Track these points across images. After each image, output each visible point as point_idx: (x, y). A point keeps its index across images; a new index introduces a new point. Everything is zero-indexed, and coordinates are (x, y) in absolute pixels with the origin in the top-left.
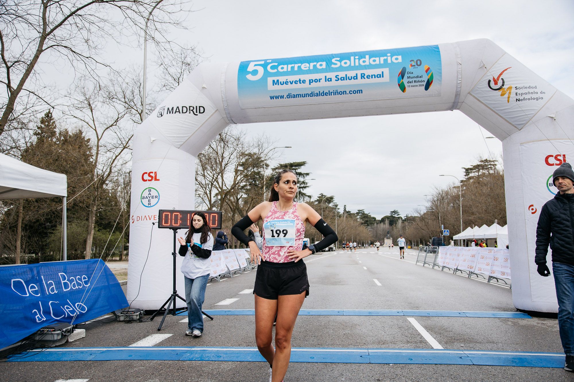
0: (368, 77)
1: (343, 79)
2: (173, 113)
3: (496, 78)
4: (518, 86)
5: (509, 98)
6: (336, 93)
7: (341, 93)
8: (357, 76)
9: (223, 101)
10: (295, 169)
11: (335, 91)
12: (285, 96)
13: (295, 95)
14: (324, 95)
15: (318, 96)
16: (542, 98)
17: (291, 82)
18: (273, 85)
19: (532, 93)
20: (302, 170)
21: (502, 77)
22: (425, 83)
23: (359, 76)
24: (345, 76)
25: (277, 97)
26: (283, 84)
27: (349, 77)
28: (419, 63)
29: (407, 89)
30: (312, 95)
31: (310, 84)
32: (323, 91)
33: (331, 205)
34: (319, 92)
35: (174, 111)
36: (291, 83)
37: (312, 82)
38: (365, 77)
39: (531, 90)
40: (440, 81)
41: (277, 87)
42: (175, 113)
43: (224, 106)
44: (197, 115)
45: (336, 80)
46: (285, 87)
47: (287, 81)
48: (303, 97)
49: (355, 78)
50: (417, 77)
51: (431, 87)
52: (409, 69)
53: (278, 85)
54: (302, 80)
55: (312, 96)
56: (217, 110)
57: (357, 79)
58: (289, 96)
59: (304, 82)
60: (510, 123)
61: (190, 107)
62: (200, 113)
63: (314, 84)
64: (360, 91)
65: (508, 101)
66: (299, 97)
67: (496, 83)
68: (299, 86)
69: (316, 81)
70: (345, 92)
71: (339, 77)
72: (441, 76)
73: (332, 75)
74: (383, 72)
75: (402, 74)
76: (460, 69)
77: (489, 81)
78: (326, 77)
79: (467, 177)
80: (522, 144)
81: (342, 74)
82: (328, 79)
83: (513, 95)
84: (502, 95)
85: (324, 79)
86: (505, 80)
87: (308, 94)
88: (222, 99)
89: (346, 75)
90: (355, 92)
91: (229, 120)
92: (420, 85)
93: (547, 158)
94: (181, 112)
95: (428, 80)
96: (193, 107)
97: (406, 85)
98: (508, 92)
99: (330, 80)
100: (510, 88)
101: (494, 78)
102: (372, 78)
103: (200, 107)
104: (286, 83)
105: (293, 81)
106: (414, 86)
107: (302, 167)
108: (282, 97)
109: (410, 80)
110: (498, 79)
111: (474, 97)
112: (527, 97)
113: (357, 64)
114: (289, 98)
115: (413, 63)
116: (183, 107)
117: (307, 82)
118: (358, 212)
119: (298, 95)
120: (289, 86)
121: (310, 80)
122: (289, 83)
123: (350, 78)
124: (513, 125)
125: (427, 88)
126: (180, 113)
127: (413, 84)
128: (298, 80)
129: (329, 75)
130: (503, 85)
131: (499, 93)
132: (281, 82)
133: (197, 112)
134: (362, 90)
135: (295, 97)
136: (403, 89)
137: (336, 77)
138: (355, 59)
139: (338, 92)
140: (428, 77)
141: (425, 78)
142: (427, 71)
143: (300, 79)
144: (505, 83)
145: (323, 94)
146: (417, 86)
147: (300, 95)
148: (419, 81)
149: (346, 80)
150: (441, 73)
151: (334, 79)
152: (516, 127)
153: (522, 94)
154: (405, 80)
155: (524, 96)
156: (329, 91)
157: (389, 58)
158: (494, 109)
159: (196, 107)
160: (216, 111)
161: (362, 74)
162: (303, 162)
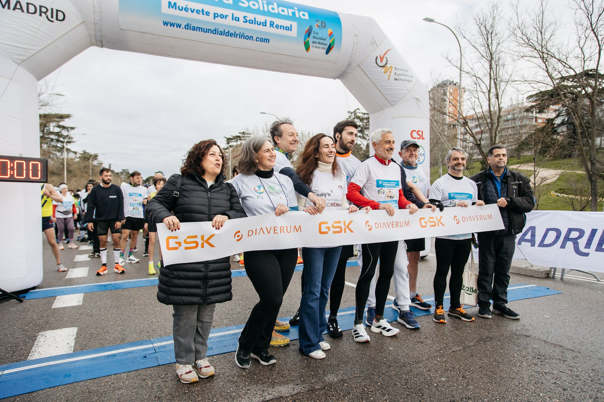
0: (277, 26)
1: (251, 22)
2: (9, 8)
3: (382, 56)
4: (397, 67)
5: (389, 76)
6: (242, 36)
7: (247, 38)
8: (266, 23)
9: (94, 11)
10: (58, 122)
11: (241, 34)
12: (183, 26)
13: (195, 27)
14: (228, 36)
15: (222, 35)
16: (411, 81)
17: (192, 10)
18: (169, 8)
19: (405, 75)
20: (65, 123)
21: (386, 56)
22: (327, 47)
23: (268, 24)
24: (253, 19)
25: (172, 25)
26: (182, 10)
27: (257, 22)
28: (324, 25)
29: (311, 48)
30: (215, 32)
31: (214, 18)
32: (229, 31)
33: (95, 163)
34: (224, 31)
35: (12, 6)
36: (193, 12)
37: (217, 17)
38: (274, 26)
39: (405, 73)
40: (340, 47)
41: (173, 11)
42: (14, 9)
43: (95, 19)
44: (53, 22)
45: (244, 22)
46: (183, 13)
47: (187, 7)
48: (204, 32)
49: (264, 24)
50: (321, 39)
51: (331, 52)
52: (315, 29)
53: (176, 9)
54: (205, 10)
55: (215, 34)
56: (84, 22)
57: (266, 25)
58: (187, 27)
59: (208, 14)
60: (386, 99)
61: (41, 7)
62: (57, 19)
63: (218, 20)
64: (267, 41)
65: (389, 79)
66: (199, 31)
67: (381, 61)
68: (201, 17)
69: (222, 16)
70: (251, 38)
71: (248, 19)
72: (341, 43)
73: (240, 14)
74: (291, 25)
75: (309, 33)
76: (356, 41)
77: (377, 58)
78: (233, 14)
79: (227, 145)
80: (393, 118)
81: (251, 16)
82: (236, 18)
83: (393, 74)
84: (385, 72)
85: (230, 17)
86: (388, 60)
87: (211, 30)
88: (94, 7)
89: (255, 19)
90: (261, 40)
91: (97, 40)
92: (323, 48)
93: (412, 132)
94: (25, 10)
95: (330, 45)
96: (47, 10)
97: (311, 44)
98: (389, 71)
99: (237, 19)
100: (391, 67)
101: (380, 56)
102: (281, 28)
103: (57, 11)
104: (186, 9)
105: (194, 10)
106: (317, 47)
107: (66, 120)
108: (179, 26)
109: (315, 40)
110: (384, 56)
111: (362, 69)
112: (402, 77)
113: (266, 9)
114: (188, 29)
115: (319, 24)
116: (28, 4)
117: (212, 15)
118: (122, 171)
119: (199, 28)
120: (189, 15)
121: (215, 14)
122: (190, 11)
123: (259, 23)
124: (388, 101)
125: (327, 52)
126: (23, 11)
127: (317, 45)
128: (201, 10)
129: (237, 14)
130: (386, 64)
131: (383, 70)
132: (179, 7)
133: (52, 17)
134: (269, 40)
135: (194, 30)
136: (307, 49)
137: (245, 17)
138: (263, 3)
139: (244, 36)
140: (330, 41)
141: (328, 42)
142: (330, 35)
143: (203, 9)
144: (388, 62)
145: (227, 34)
146: (320, 48)
147: (201, 29)
148: (322, 44)
149: (255, 24)
150: (341, 40)
151: (242, 19)
152: (390, 103)
153: (399, 75)
154: (311, 40)
155: (400, 76)
156: (235, 32)
157: (297, 12)
158: (376, 84)
159: (52, 10)
160: (81, 23)
161: (271, 22)
162: (68, 115)
